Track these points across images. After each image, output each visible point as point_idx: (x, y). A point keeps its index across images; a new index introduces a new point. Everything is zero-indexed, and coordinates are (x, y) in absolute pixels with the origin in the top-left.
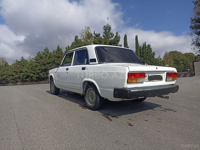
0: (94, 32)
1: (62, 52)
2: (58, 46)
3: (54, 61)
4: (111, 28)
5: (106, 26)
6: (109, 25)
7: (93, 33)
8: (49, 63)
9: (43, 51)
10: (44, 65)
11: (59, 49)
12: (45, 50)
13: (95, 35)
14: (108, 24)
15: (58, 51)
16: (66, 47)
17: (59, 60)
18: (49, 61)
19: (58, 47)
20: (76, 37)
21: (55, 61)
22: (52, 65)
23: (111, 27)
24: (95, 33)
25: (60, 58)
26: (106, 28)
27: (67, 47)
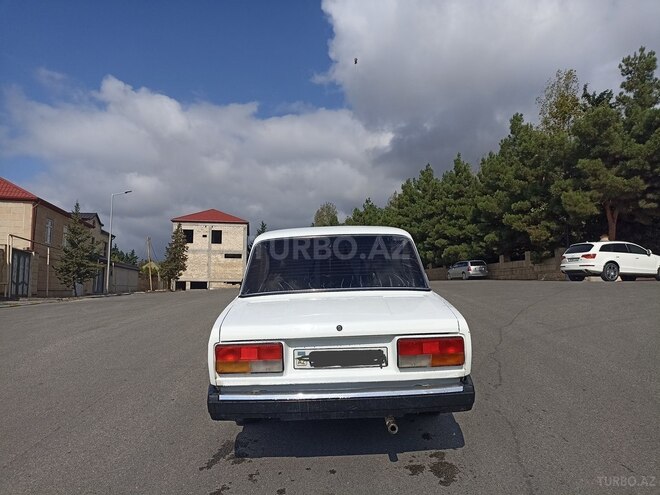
0: (585, 89)
1: (468, 177)
2: (456, 157)
3: (445, 207)
4: (658, 63)
5: (632, 56)
6: (646, 52)
7: (579, 95)
8: (430, 216)
9: (417, 179)
10: (419, 221)
11: (460, 169)
12: (422, 173)
13: (589, 100)
14: (642, 50)
15: (457, 174)
16: (483, 160)
17: (461, 204)
18: (429, 209)
19: (457, 163)
20: (516, 120)
21: (448, 209)
22: (439, 222)
23: (655, 60)
24: (588, 92)
25: (463, 196)
26: (631, 65)
27: (487, 157)
